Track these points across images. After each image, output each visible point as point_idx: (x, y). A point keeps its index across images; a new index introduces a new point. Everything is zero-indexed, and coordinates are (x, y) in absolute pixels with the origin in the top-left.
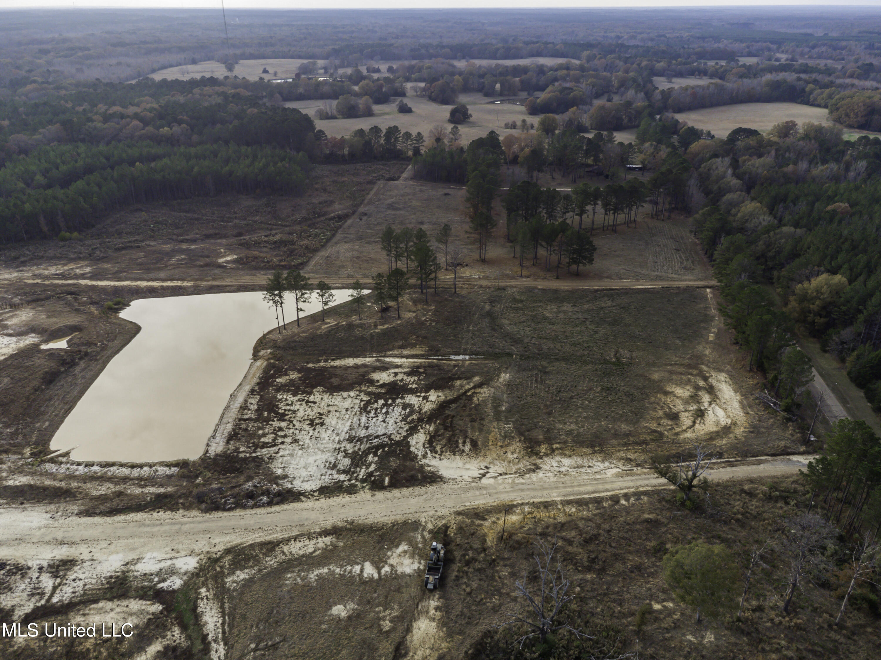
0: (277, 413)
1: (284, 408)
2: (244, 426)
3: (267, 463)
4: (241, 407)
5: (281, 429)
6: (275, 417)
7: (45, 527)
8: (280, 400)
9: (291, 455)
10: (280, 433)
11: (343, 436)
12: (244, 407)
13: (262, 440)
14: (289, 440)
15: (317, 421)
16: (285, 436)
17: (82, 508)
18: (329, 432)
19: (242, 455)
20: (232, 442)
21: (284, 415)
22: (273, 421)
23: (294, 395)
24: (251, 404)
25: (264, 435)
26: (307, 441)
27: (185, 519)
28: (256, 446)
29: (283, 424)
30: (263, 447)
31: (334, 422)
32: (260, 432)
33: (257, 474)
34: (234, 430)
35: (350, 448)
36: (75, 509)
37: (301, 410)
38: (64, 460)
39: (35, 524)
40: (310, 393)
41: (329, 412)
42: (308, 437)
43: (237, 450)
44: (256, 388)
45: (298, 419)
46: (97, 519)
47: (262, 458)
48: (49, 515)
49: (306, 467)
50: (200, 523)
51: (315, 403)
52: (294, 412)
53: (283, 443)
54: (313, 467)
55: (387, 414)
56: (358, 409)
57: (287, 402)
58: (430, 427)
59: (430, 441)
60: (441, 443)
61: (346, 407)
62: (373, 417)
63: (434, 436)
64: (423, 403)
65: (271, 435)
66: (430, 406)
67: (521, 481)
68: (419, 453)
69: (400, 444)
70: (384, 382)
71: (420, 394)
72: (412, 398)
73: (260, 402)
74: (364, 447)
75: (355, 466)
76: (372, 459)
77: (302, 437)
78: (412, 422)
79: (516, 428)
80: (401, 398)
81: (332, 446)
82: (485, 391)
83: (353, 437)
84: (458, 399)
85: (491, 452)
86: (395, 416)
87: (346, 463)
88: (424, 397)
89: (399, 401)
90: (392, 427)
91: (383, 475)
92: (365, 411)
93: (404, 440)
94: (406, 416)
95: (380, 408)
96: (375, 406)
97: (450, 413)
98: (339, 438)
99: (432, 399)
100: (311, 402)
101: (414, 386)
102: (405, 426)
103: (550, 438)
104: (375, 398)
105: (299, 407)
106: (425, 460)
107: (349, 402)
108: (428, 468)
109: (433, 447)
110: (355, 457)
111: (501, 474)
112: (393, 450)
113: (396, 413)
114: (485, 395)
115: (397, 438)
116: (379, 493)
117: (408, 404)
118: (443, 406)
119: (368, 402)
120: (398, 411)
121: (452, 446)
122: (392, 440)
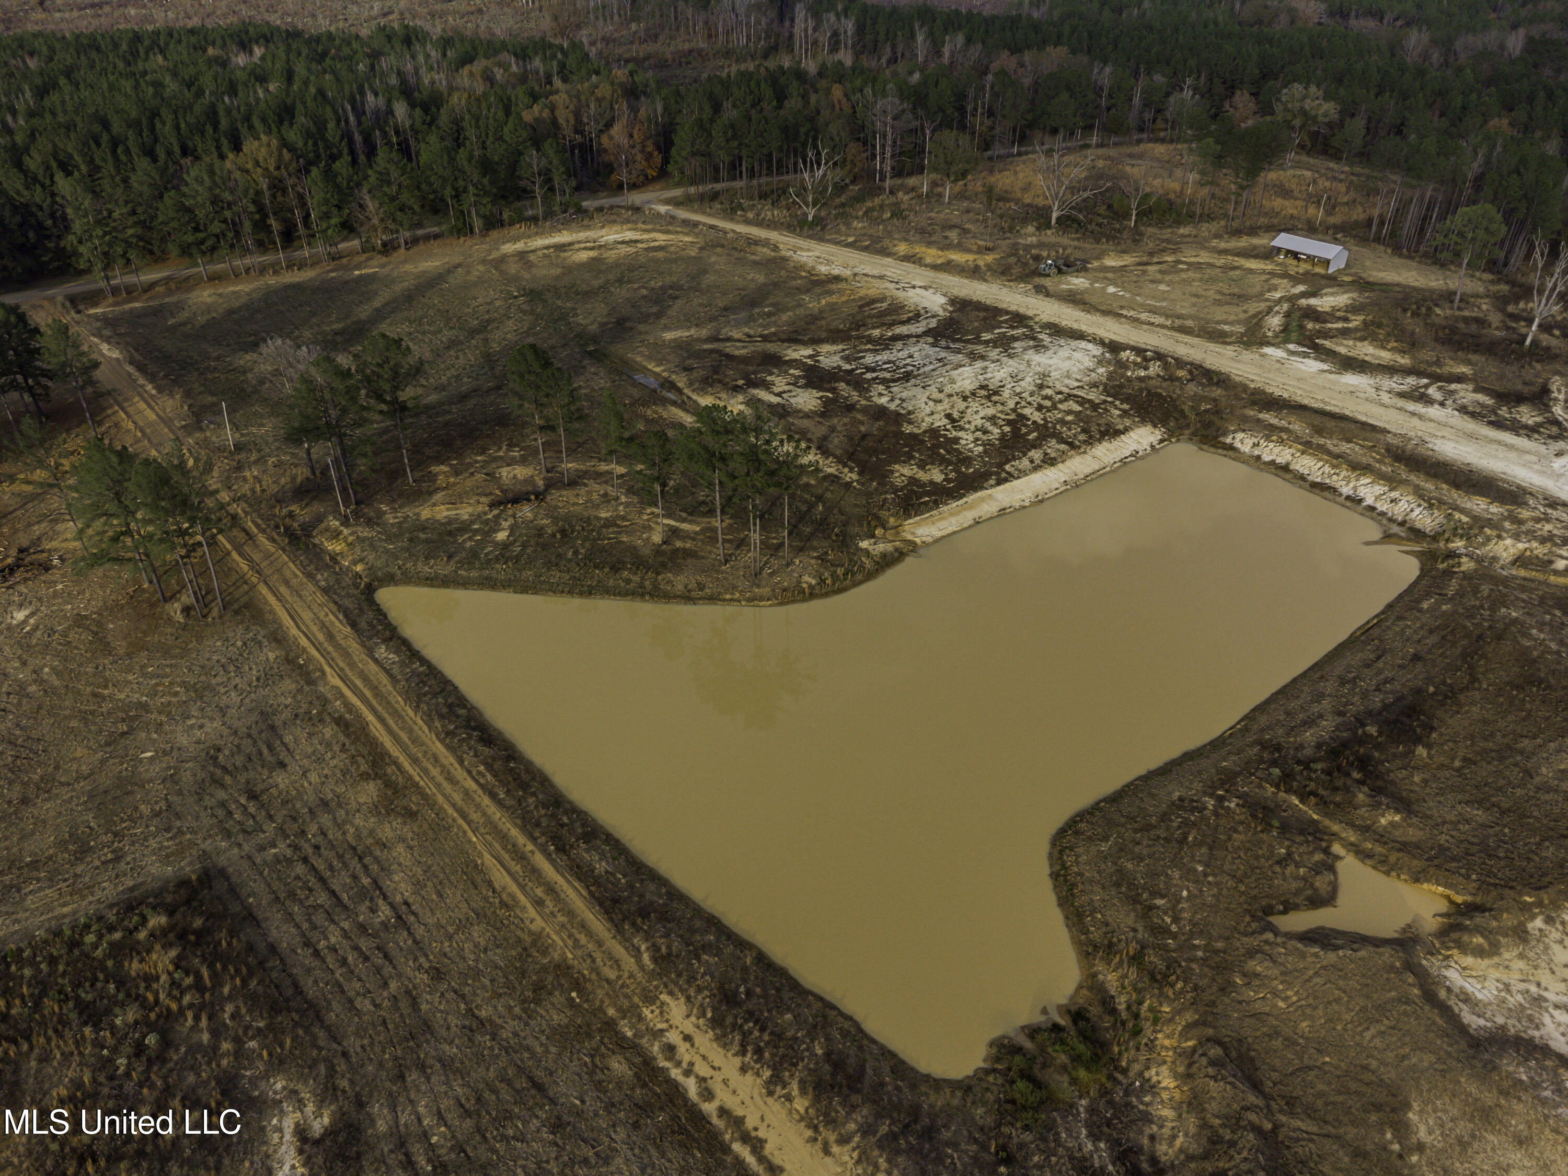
0: (1016, 432)
1: (996, 431)
2: (1082, 437)
3: (1105, 385)
4: (1052, 465)
5: (1040, 408)
6: (1026, 426)
7: (1436, 436)
8: (983, 445)
9: (1068, 377)
10: (1048, 403)
11: (979, 364)
12: (1050, 461)
13: (1079, 408)
14: (1049, 392)
15: (983, 393)
16: (1046, 397)
17: (1380, 436)
18: (989, 375)
19: (1126, 406)
20: (1121, 427)
21: (1009, 423)
22: (1035, 422)
23: (956, 440)
24: (1032, 461)
25: (1069, 412)
26: (1028, 379)
28: (1094, 406)
29: (1027, 411)
30: (1090, 401)
31: (967, 382)
32: (1069, 418)
33: (1129, 380)
34: (1100, 441)
35: (994, 354)
36: (1391, 440)
37: (982, 414)
38: (1395, 529)
39: (1450, 444)
40: (934, 432)
41: (950, 396)
42: (1022, 383)
43: (1125, 413)
44: (992, 482)
45: (1000, 407)
46: (1362, 418)
47: (1105, 390)
48: (1430, 446)
49: (1069, 358)
50: (1238, 369)
51: (948, 416)
52: (992, 419)
53: (1060, 393)
54: (1062, 354)
55: (891, 362)
56: (916, 381)
57: (981, 436)
58: (876, 333)
59: (901, 323)
60: (895, 318)
61: (921, 389)
62: (913, 366)
63: (887, 325)
64: (829, 354)
65: (1061, 407)
66: (829, 348)
67: (890, 274)
68: (934, 320)
69: (937, 334)
70: (815, 393)
71: (809, 362)
72: (827, 362)
73: (1016, 458)
74: (978, 347)
75: (1016, 338)
76: (988, 336)
77: (1027, 386)
78: (880, 343)
79: (802, 293)
80: (842, 370)
81: (1010, 362)
82: (736, 334)
83: (971, 359)
84: (781, 341)
85: (869, 293)
86: (886, 356)
87: (1021, 344)
88: (813, 359)
89: (846, 367)
90: (913, 349)
91: (1002, 322)
92: (910, 375)
93: (925, 335)
94: (874, 351)
95: (885, 370)
96: (885, 375)
97: (824, 334)
98: (989, 365)
99: (809, 352)
100: (951, 418)
101: (795, 372)
102: (899, 344)
103: (792, 278)
104: (866, 381)
105: (978, 421)
106: (941, 314)
107: (908, 393)
108: (950, 308)
109: (911, 319)
110: (1003, 344)
111: (896, 283)
112: (955, 333)
113: (880, 358)
114: (749, 331)
115: (929, 339)
116: (1029, 314)
117: (846, 360)
118: (815, 342)
119: (884, 382)
120: (873, 359)
121: (894, 311)
122: (937, 340)
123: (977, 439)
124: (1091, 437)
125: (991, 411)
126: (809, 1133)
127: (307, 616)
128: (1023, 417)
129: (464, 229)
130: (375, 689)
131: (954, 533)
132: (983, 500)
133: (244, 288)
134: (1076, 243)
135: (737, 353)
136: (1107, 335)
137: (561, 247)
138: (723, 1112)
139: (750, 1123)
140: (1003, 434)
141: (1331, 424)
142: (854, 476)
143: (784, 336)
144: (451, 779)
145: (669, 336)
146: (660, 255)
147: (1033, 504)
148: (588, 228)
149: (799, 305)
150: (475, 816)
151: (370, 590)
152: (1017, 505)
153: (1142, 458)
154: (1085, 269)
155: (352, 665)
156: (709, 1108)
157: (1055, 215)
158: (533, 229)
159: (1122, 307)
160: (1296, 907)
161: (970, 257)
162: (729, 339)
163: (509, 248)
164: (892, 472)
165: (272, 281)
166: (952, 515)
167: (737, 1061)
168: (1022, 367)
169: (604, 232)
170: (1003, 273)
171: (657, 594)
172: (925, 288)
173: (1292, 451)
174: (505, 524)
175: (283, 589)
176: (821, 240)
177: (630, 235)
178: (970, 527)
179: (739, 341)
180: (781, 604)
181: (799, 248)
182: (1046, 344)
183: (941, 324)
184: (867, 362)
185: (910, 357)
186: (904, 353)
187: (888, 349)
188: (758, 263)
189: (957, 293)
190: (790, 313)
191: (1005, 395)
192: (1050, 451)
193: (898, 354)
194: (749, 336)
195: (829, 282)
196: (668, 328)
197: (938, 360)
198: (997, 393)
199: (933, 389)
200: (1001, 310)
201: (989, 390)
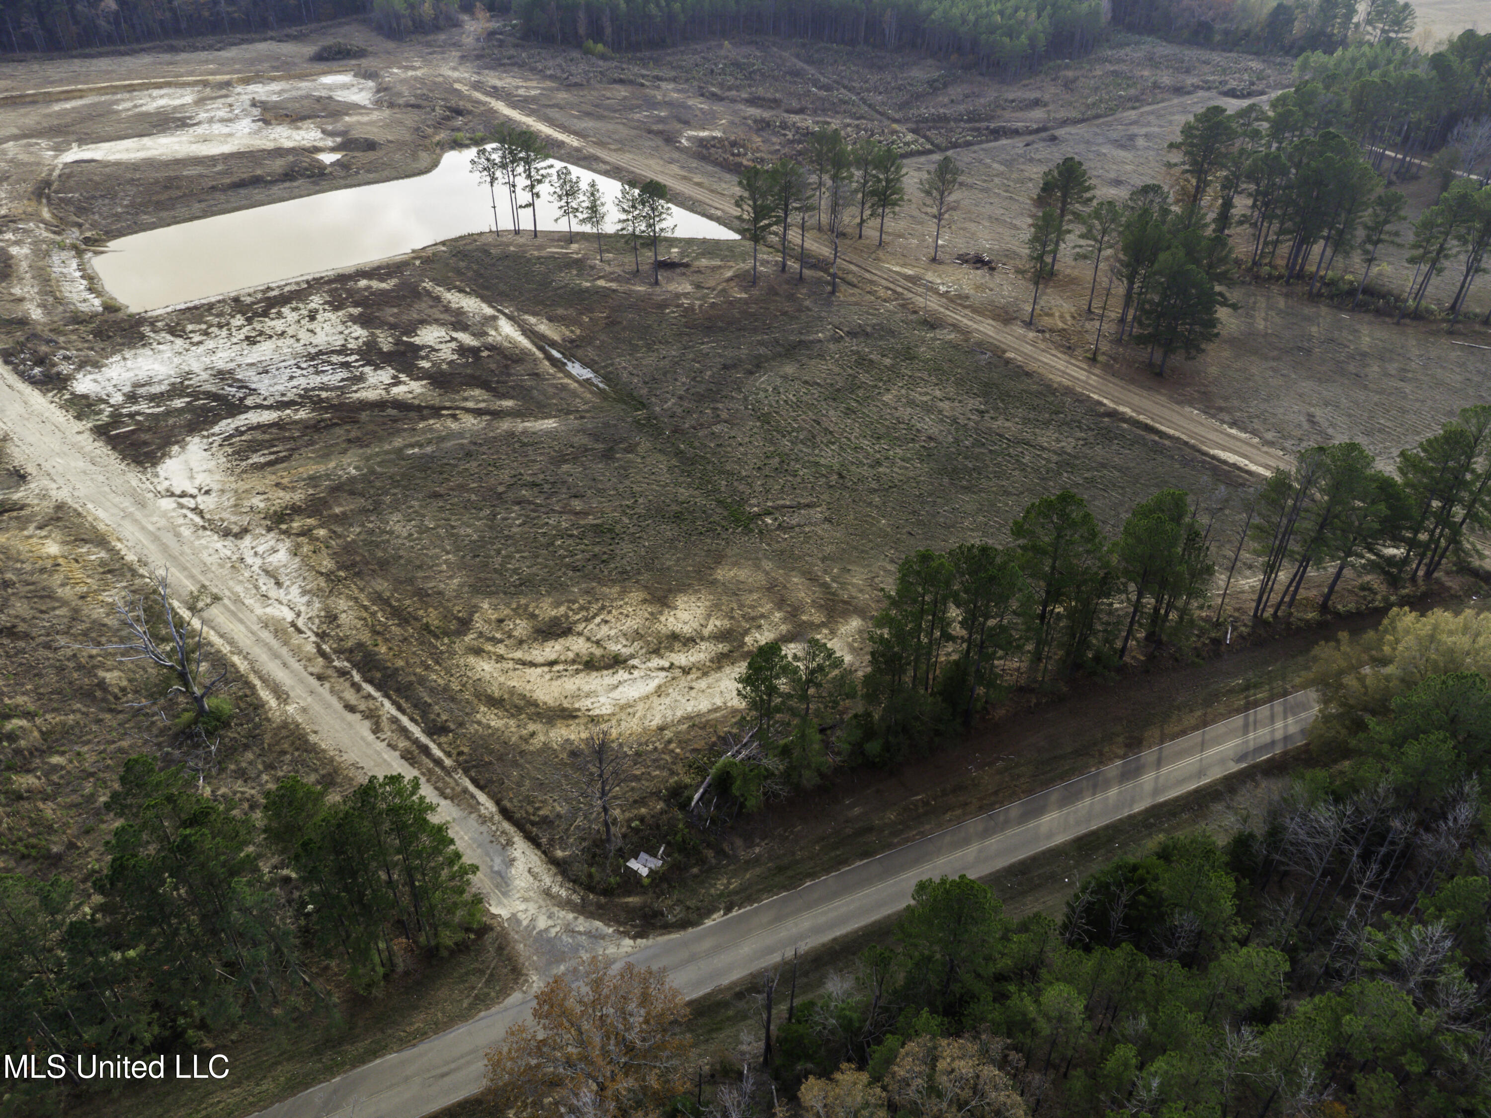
2: (219, 305)
6: (254, 313)
8: (305, 300)
11: (229, 365)
12: (269, 289)
18: (234, 354)
19: (144, 328)
20: (174, 313)
21: (265, 315)
22: (244, 315)
24: (282, 289)
25: (203, 323)
26: (201, 350)
32: (210, 318)
33: (99, 350)
34: (206, 304)
35: (199, 379)
40: (338, 309)
41: (293, 336)
42: (212, 347)
44: (327, 278)
54: (131, 374)
55: (317, 373)
56: (313, 351)
57: (301, 305)
58: (302, 414)
59: (259, 427)
60: (259, 436)
61: (315, 342)
62: (299, 367)
63: (278, 425)
64: (375, 387)
65: (204, 327)
66: (371, 395)
67: (186, 532)
68: (216, 429)
69: (235, 408)
70: (417, 340)
71: (403, 377)
72: (385, 375)
73: (291, 292)
74: (208, 387)
75: (152, 398)
76: (179, 403)
77: (210, 344)
78: (307, 398)
79: (352, 480)
80: (377, 367)
81: (196, 367)
82: (469, 422)
83: (231, 372)
84: (419, 408)
85: (255, 482)
86: (316, 380)
87: (156, 389)
88: (397, 383)
89: (367, 369)
90: (281, 388)
91: (138, 423)
92: (311, 357)
93: (248, 409)
94: (324, 388)
95: (330, 363)
96: (335, 359)
97: (364, 416)
98: (221, 365)
99: (395, 390)
100: (312, 318)
101: (425, 364)
102: (290, 396)
103: (343, 519)
104: (359, 352)
105: (292, 316)
106: (197, 440)
107: (330, 339)
108: (176, 448)
109: (242, 433)
110: (176, 390)
111: (196, 510)
112: (211, 409)
113: (325, 379)
114: (454, 426)
115: (249, 402)
116: (87, 435)
117: (361, 378)
118: (380, 405)
119: (343, 350)
120: (334, 378)
121: (254, 447)
122: (241, 400)
135: (477, 392)
142: (424, 284)
143: (412, 414)
145: (550, 424)
149: (368, 459)
162: (478, 412)
164: (395, 286)
179: (468, 410)
181: (278, 630)
182: (127, 389)
183: (215, 423)
184: (343, 374)
185: (292, 378)
186: (295, 383)
187: (306, 390)
188: (383, 565)
189: (133, 477)
190: (387, 447)
191: (242, 337)
192: (259, 296)
193: (302, 382)
194: (454, 417)
195: (296, 510)
196: (548, 433)
197: (267, 372)
198: (247, 338)
199: (302, 342)
200: (115, 442)
201: (251, 341)
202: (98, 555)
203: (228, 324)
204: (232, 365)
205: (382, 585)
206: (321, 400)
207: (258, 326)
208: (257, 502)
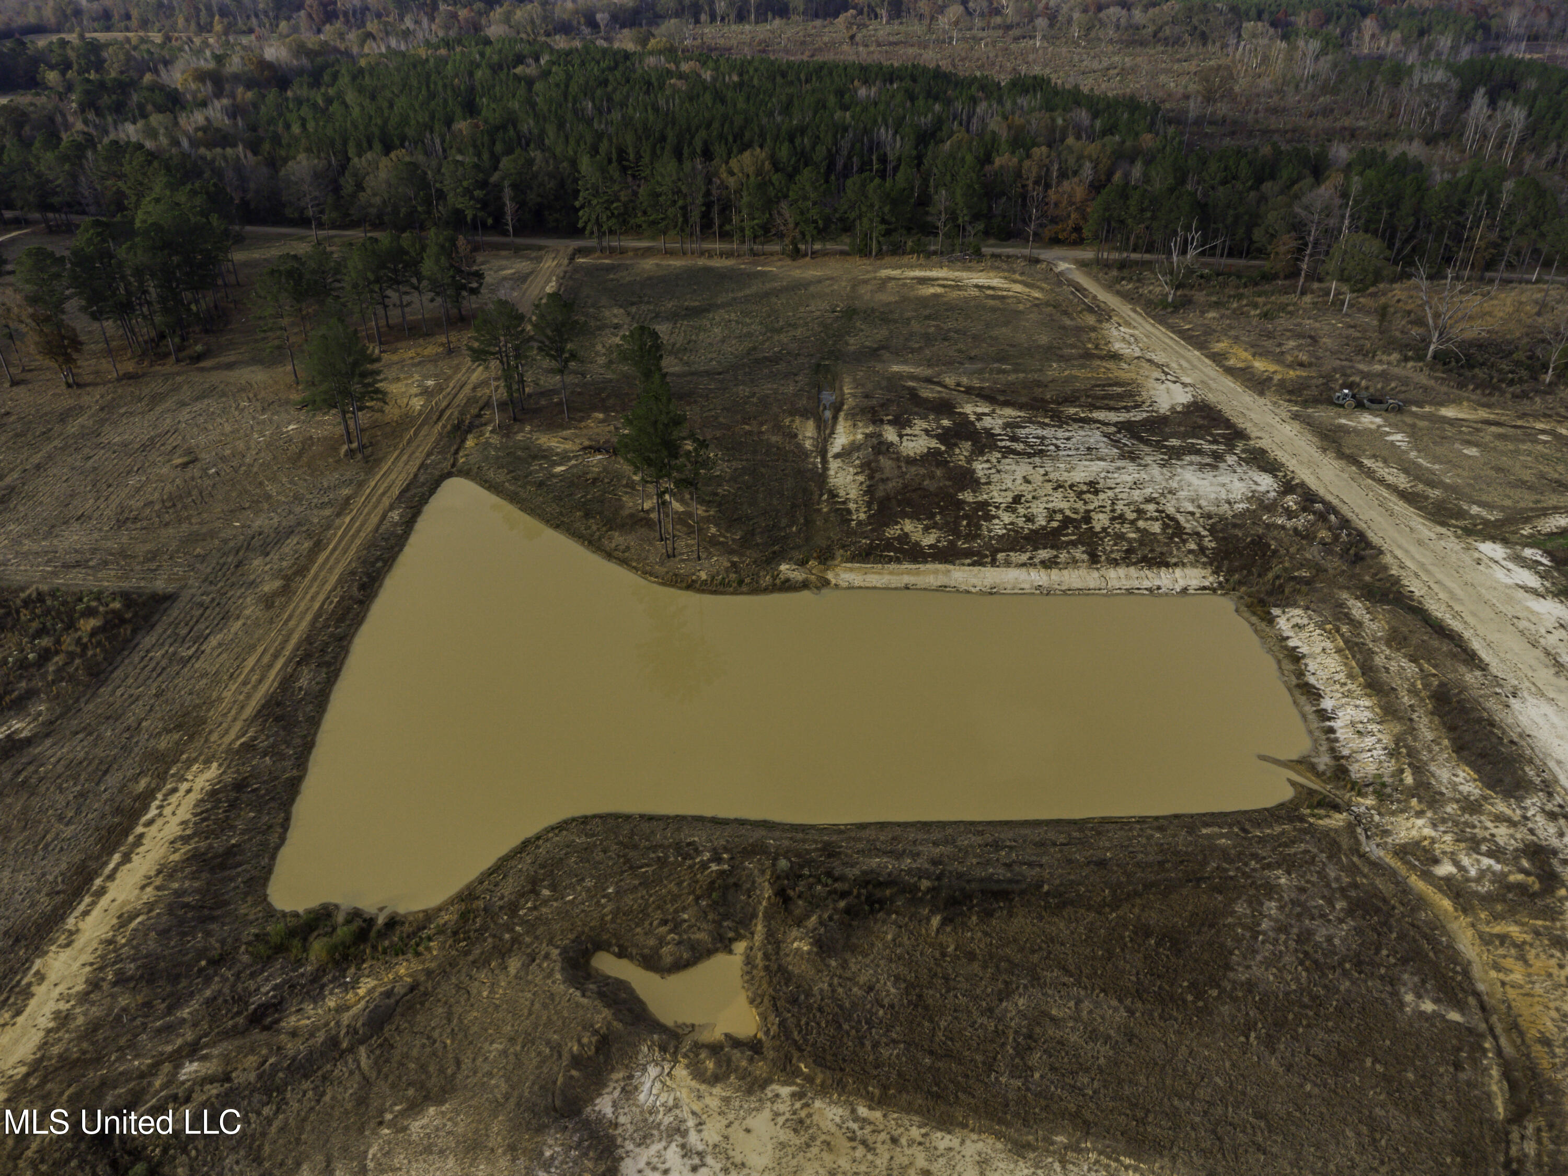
0: (1059, 530)
1: (1042, 523)
2: (1117, 555)
3: (1222, 520)
4: (1048, 568)
5: (1117, 518)
6: (1078, 528)
7: (1543, 695)
8: (1010, 530)
9: (1193, 501)
10: (1132, 516)
12: (1049, 564)
13: (1158, 531)
14: (1150, 507)
15: (1084, 488)
16: (1140, 512)
17: (1462, 669)
18: (1114, 475)
19: (1212, 545)
20: (1174, 561)
21: (1066, 520)
22: (1091, 528)
23: (992, 518)
24: (1031, 558)
25: (1141, 531)
26: (1148, 490)
27: (1408, 563)
28: (1178, 534)
29: (1100, 516)
30: (1180, 528)
31: (1084, 474)
32: (1132, 535)
33: (1256, 523)
34: (1130, 565)
35: (1152, 459)
36: (1471, 678)
37: (1052, 505)
38: (1321, 759)
39: (1546, 708)
40: (983, 505)
41: (1048, 481)
42: (1136, 492)
44: (968, 561)
45: (1078, 505)
46: (1476, 645)
47: (1213, 525)
48: (1512, 701)
49: (1224, 485)
50: (1407, 551)
51: (1018, 497)
52: (1054, 512)
53: (1161, 512)
54: (1222, 479)
55: (1043, 438)
56: (1037, 460)
57: (1021, 522)
58: (1072, 411)
59: (1110, 409)
60: (1112, 403)
61: (1030, 468)
62: (1057, 447)
63: (1094, 407)
64: (1000, 416)
65: (1141, 524)
66: (1009, 412)
67: (1174, 365)
68: (1145, 415)
69: (1127, 427)
70: (934, 443)
71: (972, 418)
72: (987, 422)
73: (1022, 550)
74: (1146, 449)
75: (1199, 452)
76: (1174, 442)
77: (1137, 495)
78: (1060, 421)
79: (1059, 361)
80: (988, 432)
81: (1156, 471)
82: (950, 380)
83: (1122, 457)
84: (978, 395)
85: (1123, 376)
86: (1047, 432)
87: (1196, 458)
88: (980, 417)
89: (997, 431)
90: (1082, 433)
91: (1211, 435)
92: (1041, 453)
93: (1115, 424)
94: (1043, 425)
95: (1026, 443)
96: (1020, 447)
97: (1023, 400)
98: (1131, 467)
99: (987, 410)
100: (1017, 499)
101: (946, 422)
102: (1076, 426)
103: (1073, 346)
104: (994, 447)
105: (1039, 509)
106: (1162, 411)
107: (1014, 467)
108: (1179, 409)
109: (1125, 408)
110: (1176, 454)
111: (1166, 374)
112: (1146, 431)
113: (1040, 432)
114: (965, 380)
115: (1112, 429)
116: (1253, 435)
117: (1006, 425)
118: (1006, 404)
119: (1008, 452)
120: (1031, 431)
121: (1120, 397)
122: (1119, 432)
123: (1012, 523)
124: (1123, 559)
125: (1064, 505)
126: (153, 873)
127: (393, 476)
128: (1087, 519)
129: (864, 251)
130: (359, 531)
131: (875, 588)
132: (936, 572)
133: (677, 263)
134: (1432, 382)
135: (925, 395)
136: (1305, 475)
137: (923, 281)
138: (141, 836)
139: (141, 849)
140: (1044, 528)
141: (1423, 635)
142: (862, 516)
143: (987, 392)
144: (313, 599)
145: (896, 368)
146: (991, 302)
147: (981, 593)
148: (969, 269)
149: (1039, 370)
150: (292, 623)
151: (449, 475)
152: (964, 587)
153: (1160, 595)
154: (1399, 410)
155: (369, 514)
156: (139, 829)
157: (1432, 347)
158: (922, 261)
159: (1374, 456)
160: (630, 957)
161: (1272, 367)
162: (938, 383)
163: (885, 273)
164: (897, 523)
165: (702, 262)
166: (891, 573)
167: (188, 816)
168: (1159, 478)
169: (974, 275)
170: (1291, 392)
171: (593, 544)
172: (1185, 385)
173: (1328, 644)
174: (573, 462)
175: (405, 458)
176: (1161, 322)
177: (996, 282)
178: (896, 589)
179: (945, 387)
180: (663, 584)
181: (1128, 324)
182: (1222, 465)
183: (1146, 420)
184: (1022, 432)
185: (1068, 439)
186: (1067, 434)
187: (1060, 427)
188: (1064, 328)
189: (1211, 398)
190: (1021, 375)
191: (1102, 496)
192: (1063, 556)
193: (1060, 434)
194: (958, 385)
195: (1102, 358)
196: (905, 362)
197: (1089, 449)
198: (1096, 493)
199: (1042, 471)
200: (1228, 424)
201: (1093, 487)
202: (1231, 362)
203: (1113, 519)
204: (1120, 463)
205: (1068, 322)
206: (1052, 418)
207: (1080, 505)
208: (1125, 366)
